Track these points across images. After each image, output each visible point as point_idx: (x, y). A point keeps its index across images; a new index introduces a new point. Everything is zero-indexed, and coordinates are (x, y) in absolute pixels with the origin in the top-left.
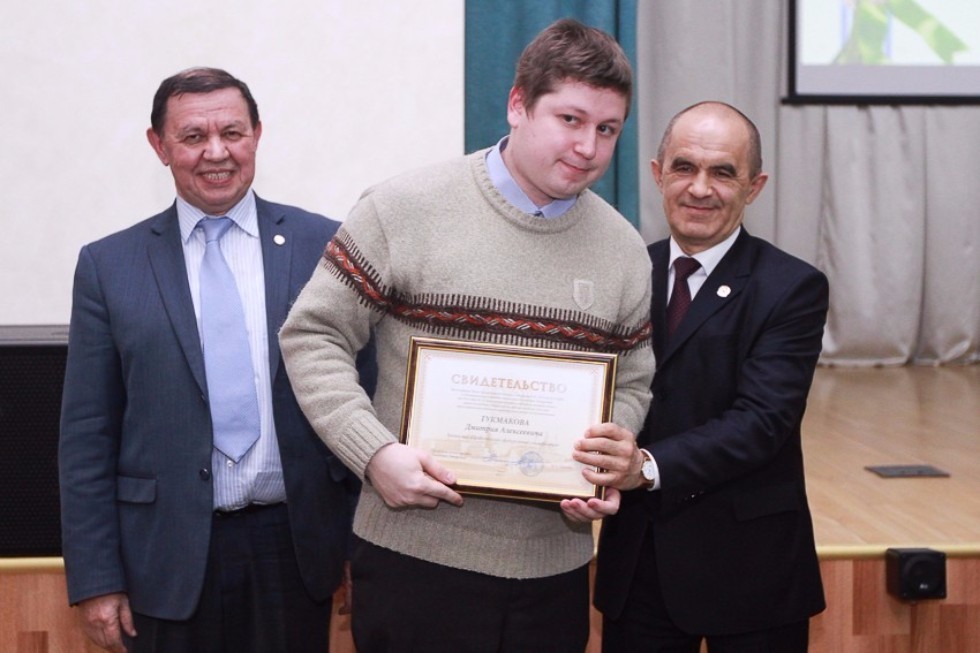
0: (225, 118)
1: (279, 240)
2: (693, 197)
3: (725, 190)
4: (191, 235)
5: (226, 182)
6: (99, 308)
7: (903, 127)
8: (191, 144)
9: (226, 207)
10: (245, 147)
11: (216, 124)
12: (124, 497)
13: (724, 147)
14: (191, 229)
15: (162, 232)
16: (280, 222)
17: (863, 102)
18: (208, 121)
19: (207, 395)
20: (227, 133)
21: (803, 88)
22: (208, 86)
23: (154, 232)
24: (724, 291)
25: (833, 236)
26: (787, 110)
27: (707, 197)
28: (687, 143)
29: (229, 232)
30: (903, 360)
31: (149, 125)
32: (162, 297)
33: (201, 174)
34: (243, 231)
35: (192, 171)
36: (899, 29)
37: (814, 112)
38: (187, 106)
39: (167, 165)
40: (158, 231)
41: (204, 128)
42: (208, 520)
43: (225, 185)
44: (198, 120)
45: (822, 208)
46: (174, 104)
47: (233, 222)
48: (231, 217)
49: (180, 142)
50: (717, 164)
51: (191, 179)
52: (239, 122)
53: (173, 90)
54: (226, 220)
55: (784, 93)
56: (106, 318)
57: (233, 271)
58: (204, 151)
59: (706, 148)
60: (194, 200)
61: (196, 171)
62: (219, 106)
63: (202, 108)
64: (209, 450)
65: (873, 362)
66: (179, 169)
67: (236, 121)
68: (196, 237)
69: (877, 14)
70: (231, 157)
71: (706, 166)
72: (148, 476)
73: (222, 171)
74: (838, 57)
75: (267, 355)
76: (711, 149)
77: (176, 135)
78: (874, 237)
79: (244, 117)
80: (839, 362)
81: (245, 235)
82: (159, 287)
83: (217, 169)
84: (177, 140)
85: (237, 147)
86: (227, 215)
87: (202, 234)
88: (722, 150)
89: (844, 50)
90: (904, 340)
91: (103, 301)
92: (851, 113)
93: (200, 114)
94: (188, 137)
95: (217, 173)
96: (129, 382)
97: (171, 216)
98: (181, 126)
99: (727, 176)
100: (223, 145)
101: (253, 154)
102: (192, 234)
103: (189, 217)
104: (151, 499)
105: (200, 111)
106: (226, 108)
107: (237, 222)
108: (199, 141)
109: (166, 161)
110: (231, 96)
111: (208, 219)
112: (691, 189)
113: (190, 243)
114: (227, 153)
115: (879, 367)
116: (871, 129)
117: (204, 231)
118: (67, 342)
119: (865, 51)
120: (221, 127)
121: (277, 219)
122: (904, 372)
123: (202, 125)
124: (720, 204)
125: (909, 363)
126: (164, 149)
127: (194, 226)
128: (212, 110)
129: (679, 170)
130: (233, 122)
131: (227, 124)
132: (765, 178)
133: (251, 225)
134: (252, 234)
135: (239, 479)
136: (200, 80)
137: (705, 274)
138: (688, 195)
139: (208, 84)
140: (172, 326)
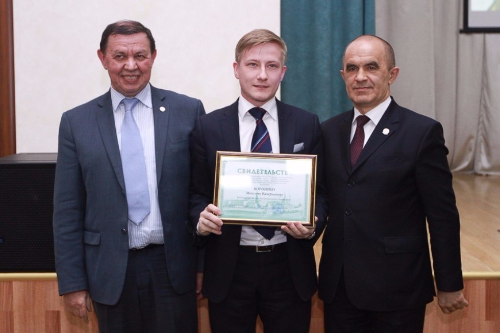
0: (137, 48)
1: (162, 109)
2: (358, 82)
4: (117, 108)
5: (135, 81)
6: (71, 144)
8: (119, 61)
9: (135, 93)
10: (146, 64)
11: (132, 51)
12: (87, 241)
13: (371, 54)
14: (118, 105)
18: (128, 49)
19: (125, 190)
20: (137, 56)
21: (472, 24)
23: (99, 106)
24: (386, 131)
25: (488, 105)
26: (463, 37)
27: (365, 81)
28: (352, 56)
29: (137, 105)
31: (99, 48)
32: (103, 140)
33: (123, 76)
34: (144, 105)
35: (119, 74)
37: (478, 37)
38: (118, 40)
39: (106, 69)
40: (101, 105)
41: (126, 52)
43: (135, 83)
44: (123, 49)
45: (482, 89)
46: (112, 39)
47: (139, 100)
48: (138, 98)
50: (368, 63)
51: (118, 78)
52: (144, 51)
53: (112, 32)
54: (136, 100)
55: (461, 27)
56: (75, 150)
57: (138, 126)
58: (125, 65)
60: (119, 89)
61: (121, 74)
62: (135, 42)
63: (125, 42)
64: (126, 219)
66: (112, 73)
67: (143, 50)
68: (120, 108)
70: (139, 69)
71: (362, 65)
72: (96, 231)
73: (133, 76)
75: (155, 169)
77: (112, 54)
79: (147, 48)
80: (491, 173)
81: (145, 107)
82: (101, 134)
83: (131, 74)
84: (112, 58)
85: (142, 64)
86: (136, 97)
87: (123, 106)
88: (368, 55)
91: (73, 141)
93: (124, 46)
94: (117, 56)
95: (131, 76)
97: (107, 97)
98: (114, 50)
99: (375, 69)
100: (135, 62)
101: (150, 68)
102: (119, 107)
103: (117, 98)
104: (98, 243)
105: (125, 43)
106: (138, 43)
107: (141, 100)
108: (123, 59)
109: (106, 67)
110: (142, 37)
111: (126, 99)
113: (117, 112)
114: (136, 67)
117: (125, 105)
118: (56, 162)
120: (135, 53)
121: (162, 98)
124: (372, 85)
126: (105, 60)
127: (119, 103)
128: (130, 44)
129: (350, 70)
130: (141, 50)
131: (137, 51)
132: (398, 70)
133: (148, 101)
134: (149, 106)
135: (143, 233)
136: (126, 27)
137: (373, 123)
138: (355, 82)
139: (130, 30)
140: (108, 155)
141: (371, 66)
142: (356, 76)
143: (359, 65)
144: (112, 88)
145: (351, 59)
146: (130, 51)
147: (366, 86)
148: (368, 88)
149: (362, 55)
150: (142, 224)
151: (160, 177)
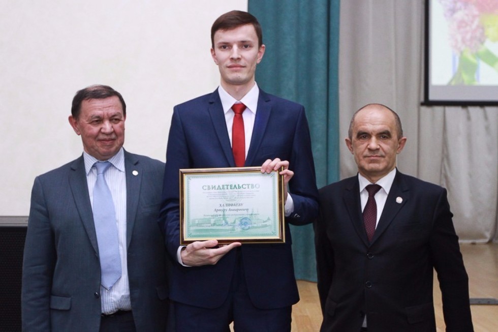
0: (112, 111)
1: (135, 173)
2: (370, 150)
3: (386, 146)
6: (44, 209)
7: (486, 118)
10: (120, 126)
11: (108, 114)
12: (54, 306)
14: (90, 168)
15: (76, 169)
16: (137, 163)
17: (465, 104)
18: (104, 113)
19: (99, 254)
20: (114, 119)
21: (432, 97)
22: (104, 95)
23: (72, 169)
24: (399, 200)
25: (449, 174)
26: (424, 109)
27: (378, 149)
28: (364, 124)
29: (110, 169)
30: (487, 240)
31: (70, 114)
32: (75, 202)
34: (117, 168)
35: (95, 138)
36: (484, 67)
37: (439, 109)
38: (93, 105)
39: (79, 135)
40: (74, 168)
42: (99, 319)
44: (99, 112)
45: (443, 160)
46: (85, 104)
49: (90, 123)
50: (381, 131)
53: (85, 97)
54: (108, 163)
55: (422, 99)
56: (48, 215)
57: (110, 189)
58: (101, 128)
59: (373, 125)
62: (109, 105)
63: (101, 106)
65: (470, 241)
67: (118, 113)
69: (472, 59)
70: (114, 132)
71: (374, 134)
72: (67, 296)
74: (451, 81)
76: (376, 124)
78: (470, 175)
79: (121, 111)
81: (117, 171)
82: (74, 197)
83: (107, 138)
84: (87, 122)
85: (117, 127)
86: (109, 161)
87: (96, 170)
88: (382, 124)
89: (454, 77)
90: (488, 230)
91: (46, 205)
92: (459, 110)
93: (100, 109)
94: (93, 122)
96: (59, 246)
97: (81, 161)
98: (89, 115)
99: (387, 138)
100: (111, 125)
102: (91, 171)
103: (89, 161)
104: (68, 308)
106: (113, 106)
107: (113, 164)
108: (99, 123)
109: (79, 133)
112: (369, 147)
113: (90, 175)
114: (112, 130)
115: (473, 244)
116: (469, 118)
117: (97, 168)
118: (27, 225)
119: (466, 78)
120: (110, 116)
121: (135, 162)
122: (487, 247)
123: (101, 115)
124: (383, 154)
125: (490, 242)
126: (78, 127)
127: (92, 166)
128: (106, 107)
129: (361, 138)
130: (116, 113)
131: (113, 114)
132: (405, 140)
133: (121, 165)
134: (121, 170)
135: (113, 298)
136: (99, 92)
137: (384, 191)
138: (367, 150)
139: (103, 94)
140: (80, 218)
141: (384, 135)
142: (368, 145)
143: (372, 133)
144: (85, 152)
145: (363, 127)
146: (105, 114)
147: (378, 155)
148: (379, 156)
149: (376, 123)
150: (113, 288)
151: (130, 241)
